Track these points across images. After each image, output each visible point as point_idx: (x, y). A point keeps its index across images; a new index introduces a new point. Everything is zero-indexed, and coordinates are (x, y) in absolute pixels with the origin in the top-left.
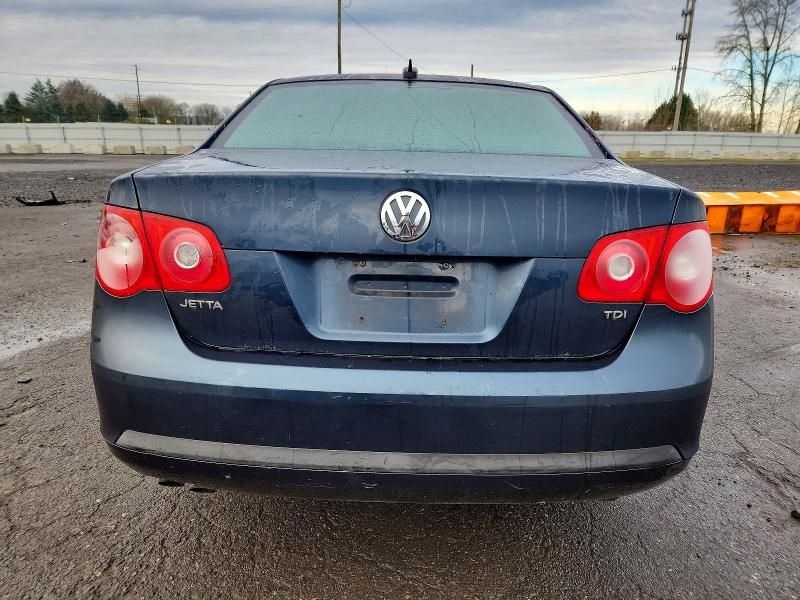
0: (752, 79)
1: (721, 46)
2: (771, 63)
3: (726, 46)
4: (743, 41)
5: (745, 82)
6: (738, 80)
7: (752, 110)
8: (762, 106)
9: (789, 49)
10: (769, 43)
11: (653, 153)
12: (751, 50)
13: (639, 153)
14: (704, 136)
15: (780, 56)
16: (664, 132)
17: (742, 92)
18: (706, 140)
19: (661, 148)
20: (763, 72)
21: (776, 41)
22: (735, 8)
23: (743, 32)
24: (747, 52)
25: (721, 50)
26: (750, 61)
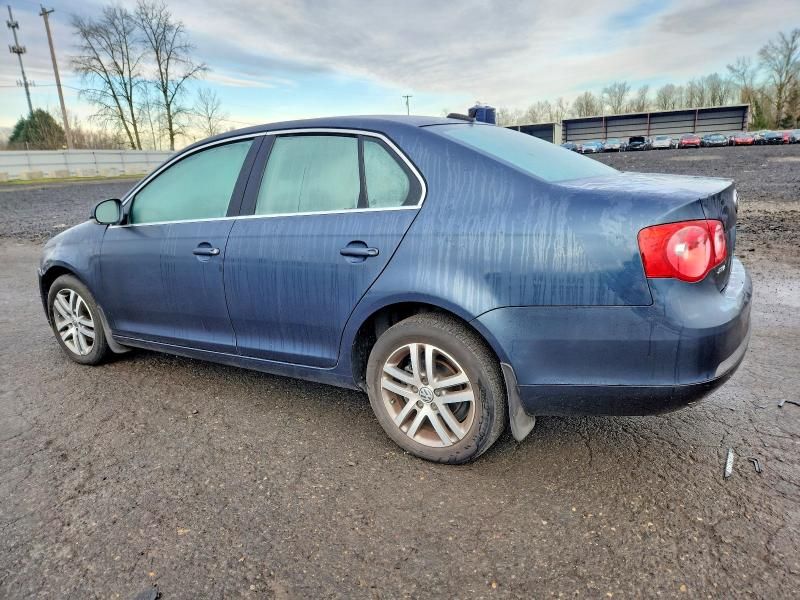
0: (116, 99)
1: (74, 65)
2: (128, 87)
3: (82, 66)
4: (95, 62)
5: (110, 101)
6: (103, 100)
7: (127, 128)
8: (135, 125)
9: (139, 74)
10: (121, 67)
11: (58, 173)
12: (105, 71)
13: (41, 174)
14: (103, 154)
15: (134, 81)
16: (59, 151)
17: (110, 111)
18: (106, 158)
19: (63, 168)
20: (125, 94)
21: (126, 66)
22: (76, 30)
23: (93, 54)
24: (103, 75)
25: (77, 70)
26: (109, 82)
